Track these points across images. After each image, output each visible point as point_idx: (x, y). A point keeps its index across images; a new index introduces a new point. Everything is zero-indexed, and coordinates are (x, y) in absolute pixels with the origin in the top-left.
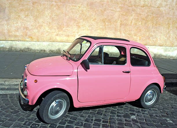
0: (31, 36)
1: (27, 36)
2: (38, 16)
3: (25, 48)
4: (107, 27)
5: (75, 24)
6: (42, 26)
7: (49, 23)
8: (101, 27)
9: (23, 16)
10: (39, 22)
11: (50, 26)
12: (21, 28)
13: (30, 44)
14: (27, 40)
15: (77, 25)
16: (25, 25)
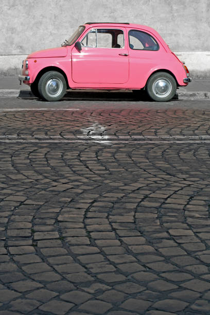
0: (21, 45)
1: (14, 46)
2: (33, 4)
3: (10, 69)
4: (176, 14)
5: (105, 15)
6: (41, 23)
7: (55, 17)
8: (162, 15)
9: (6, 7)
10: (34, 16)
11: (56, 23)
12: (3, 30)
13: (19, 59)
14: (14, 52)
15: (110, 17)
16: (8, 24)
